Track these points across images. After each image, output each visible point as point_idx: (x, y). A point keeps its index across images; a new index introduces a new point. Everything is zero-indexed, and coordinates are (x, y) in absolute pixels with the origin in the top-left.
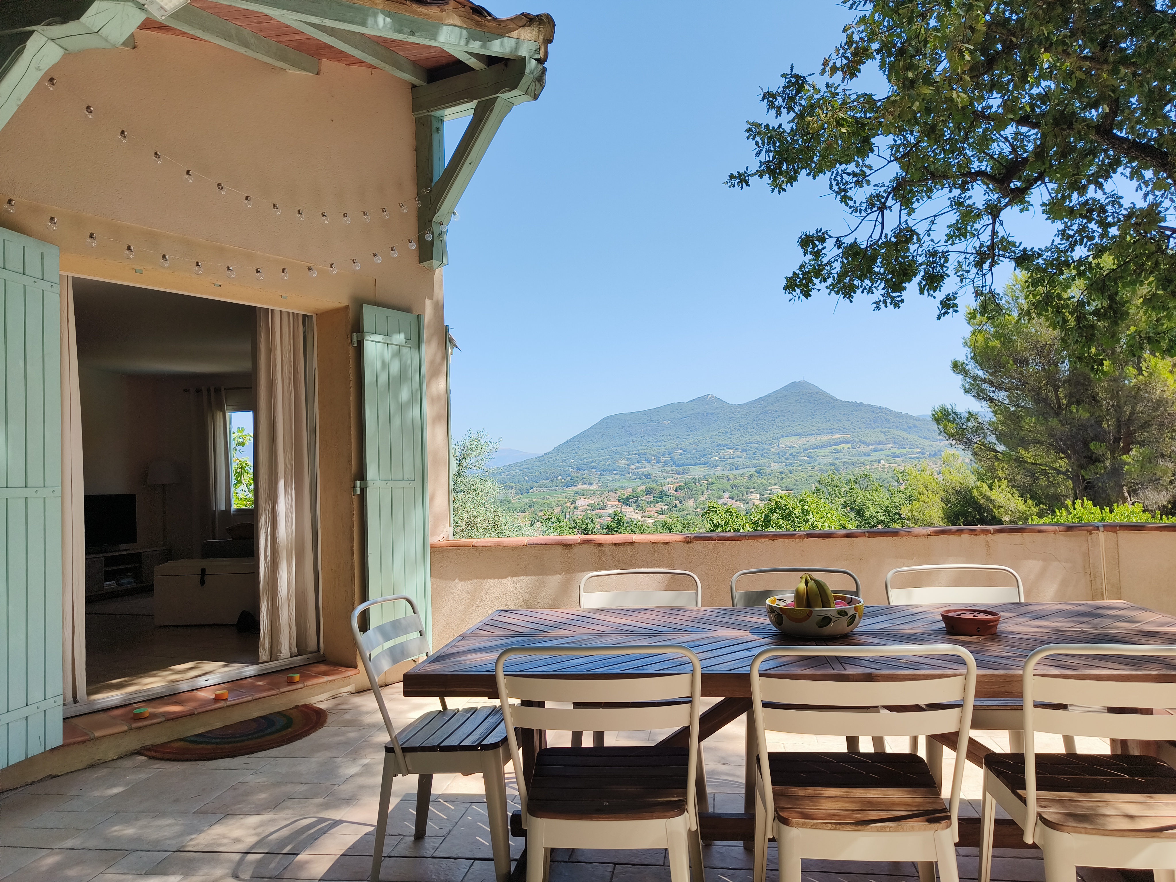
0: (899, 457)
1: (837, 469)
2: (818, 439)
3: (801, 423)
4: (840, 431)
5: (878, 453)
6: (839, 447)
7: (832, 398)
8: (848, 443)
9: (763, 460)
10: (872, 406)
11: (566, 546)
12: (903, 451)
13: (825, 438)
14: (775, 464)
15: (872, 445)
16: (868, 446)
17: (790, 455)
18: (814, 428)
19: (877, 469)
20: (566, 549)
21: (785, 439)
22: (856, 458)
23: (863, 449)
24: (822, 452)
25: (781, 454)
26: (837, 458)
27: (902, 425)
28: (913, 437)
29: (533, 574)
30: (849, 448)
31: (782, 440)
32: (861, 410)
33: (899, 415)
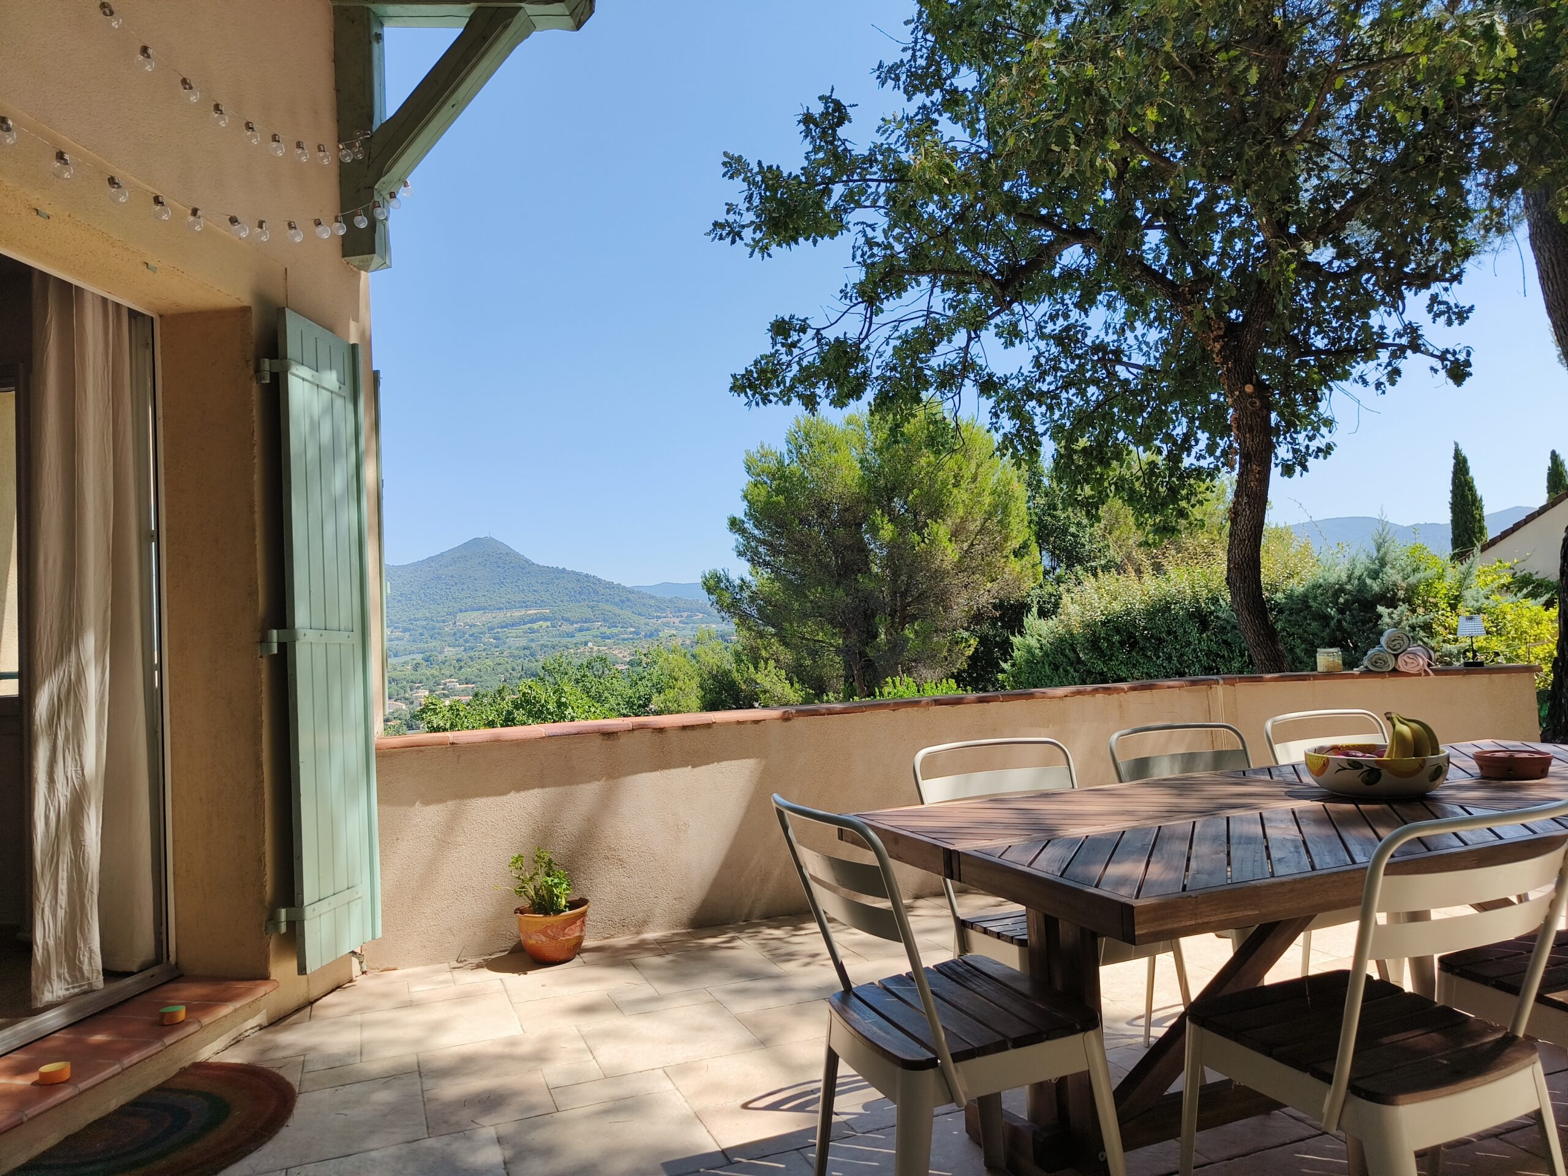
0: (609, 638)
1: (532, 655)
2: (508, 615)
3: (486, 593)
4: (536, 604)
5: (584, 633)
6: (535, 626)
7: (527, 561)
8: (546, 619)
9: (433, 644)
10: (577, 574)
11: (608, 735)
12: (615, 630)
13: (517, 614)
14: (450, 649)
15: (577, 623)
16: (572, 624)
17: (471, 636)
18: (503, 600)
19: (583, 653)
20: (608, 739)
21: (465, 614)
22: (557, 639)
23: (566, 628)
24: (513, 632)
25: (458, 635)
26: (532, 640)
27: (614, 599)
28: (626, 613)
29: (556, 784)
30: (547, 627)
31: (460, 616)
32: (563, 578)
33: (610, 586)
